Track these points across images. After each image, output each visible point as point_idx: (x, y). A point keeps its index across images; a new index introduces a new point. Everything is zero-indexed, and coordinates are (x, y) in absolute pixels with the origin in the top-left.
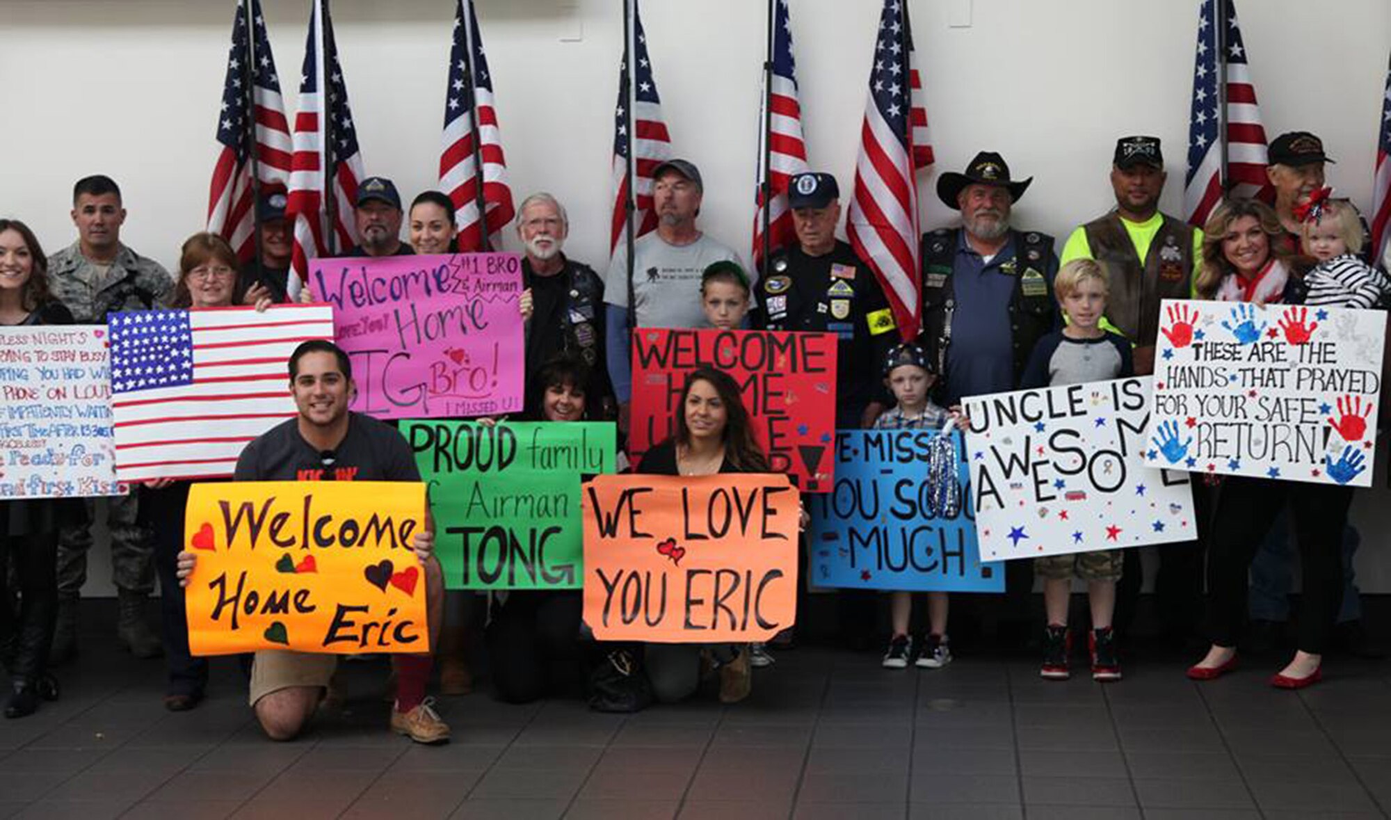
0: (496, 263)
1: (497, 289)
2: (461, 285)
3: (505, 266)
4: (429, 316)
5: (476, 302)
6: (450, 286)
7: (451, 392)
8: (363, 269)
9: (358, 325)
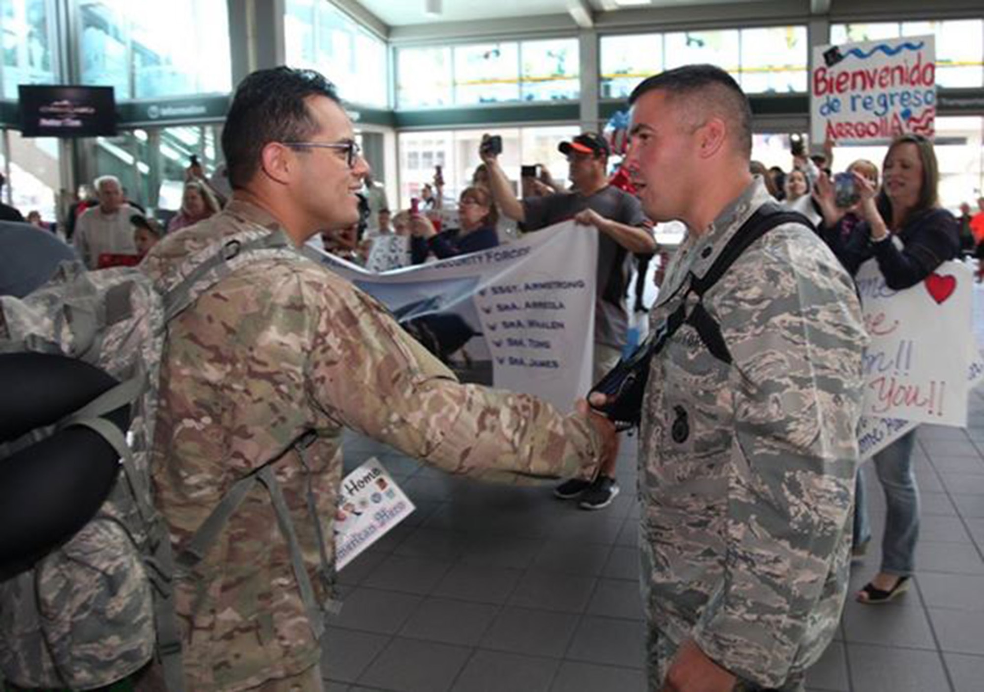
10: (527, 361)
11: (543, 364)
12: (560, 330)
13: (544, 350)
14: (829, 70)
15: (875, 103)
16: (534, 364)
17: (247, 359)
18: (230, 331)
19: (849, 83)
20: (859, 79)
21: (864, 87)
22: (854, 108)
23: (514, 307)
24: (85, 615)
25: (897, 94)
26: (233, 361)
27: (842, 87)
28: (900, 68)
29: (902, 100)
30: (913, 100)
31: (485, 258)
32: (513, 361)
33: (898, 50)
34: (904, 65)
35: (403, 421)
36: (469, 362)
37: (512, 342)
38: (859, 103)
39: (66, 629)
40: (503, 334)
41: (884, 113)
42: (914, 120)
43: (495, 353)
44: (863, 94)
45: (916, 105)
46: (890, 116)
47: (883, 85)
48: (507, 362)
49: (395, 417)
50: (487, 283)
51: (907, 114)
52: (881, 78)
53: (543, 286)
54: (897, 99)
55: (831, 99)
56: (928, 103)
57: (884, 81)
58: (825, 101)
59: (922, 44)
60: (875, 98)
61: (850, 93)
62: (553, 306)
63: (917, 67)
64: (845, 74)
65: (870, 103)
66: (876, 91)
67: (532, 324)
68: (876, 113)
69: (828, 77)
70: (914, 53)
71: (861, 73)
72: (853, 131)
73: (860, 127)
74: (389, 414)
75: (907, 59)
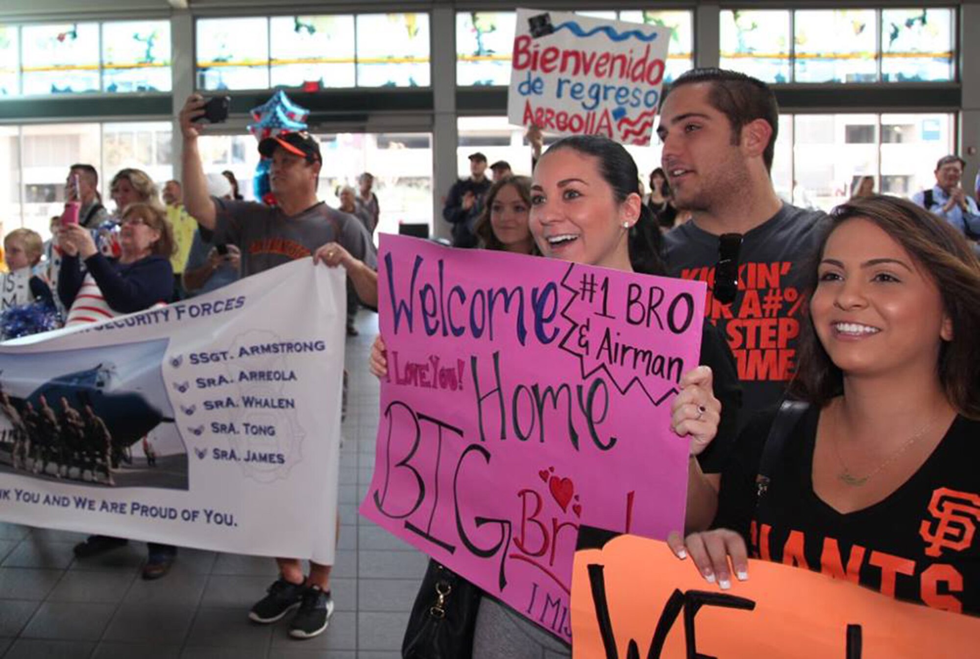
0: (644, 299)
1: (642, 365)
2: (576, 334)
3: (662, 311)
4: (520, 387)
5: (599, 381)
6: (557, 331)
7: (544, 560)
8: (441, 263)
9: (426, 367)
10: (241, 453)
11: (264, 458)
12: (290, 410)
13: (267, 438)
14: (535, 42)
15: (585, 92)
16: (252, 457)
19: (558, 62)
20: (571, 61)
21: (576, 72)
22: (559, 95)
23: (222, 379)
25: (613, 88)
27: (549, 66)
28: (622, 58)
29: (618, 95)
30: (630, 97)
31: (173, 314)
32: (219, 454)
33: (625, 36)
34: (628, 57)
36: (151, 458)
37: (218, 428)
38: (566, 88)
40: (205, 417)
41: (593, 108)
42: (627, 121)
43: (192, 444)
44: (574, 80)
45: (633, 105)
46: (599, 111)
47: (598, 74)
48: (210, 455)
50: (180, 349)
51: (620, 114)
52: (598, 65)
53: (267, 349)
54: (611, 94)
55: (533, 78)
56: (648, 105)
57: (601, 70)
58: (526, 79)
59: (654, 36)
60: (587, 88)
61: (556, 75)
62: (281, 377)
63: (643, 61)
64: (555, 50)
65: (580, 92)
66: (589, 79)
67: (248, 402)
68: (584, 105)
69: (531, 49)
70: (643, 45)
71: (575, 54)
72: (554, 121)
73: (562, 118)
75: (634, 49)
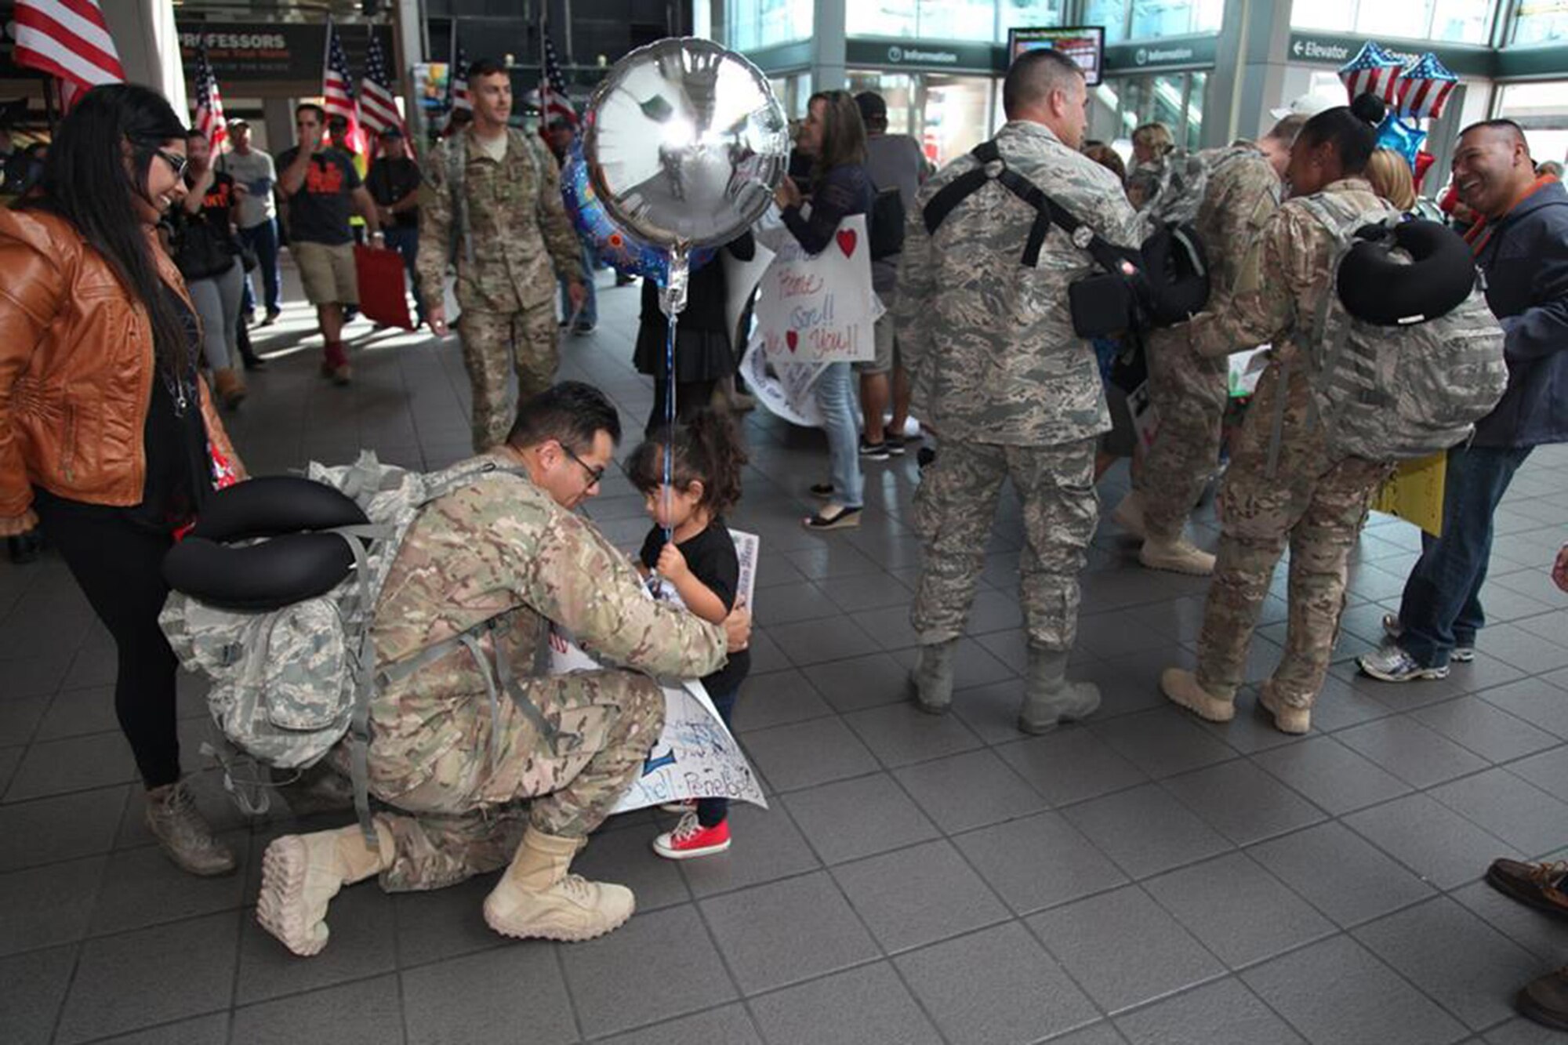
17: (484, 531)
18: (475, 510)
24: (296, 661)
26: (473, 531)
35: (605, 598)
39: (279, 670)
49: (600, 593)
74: (596, 590)
